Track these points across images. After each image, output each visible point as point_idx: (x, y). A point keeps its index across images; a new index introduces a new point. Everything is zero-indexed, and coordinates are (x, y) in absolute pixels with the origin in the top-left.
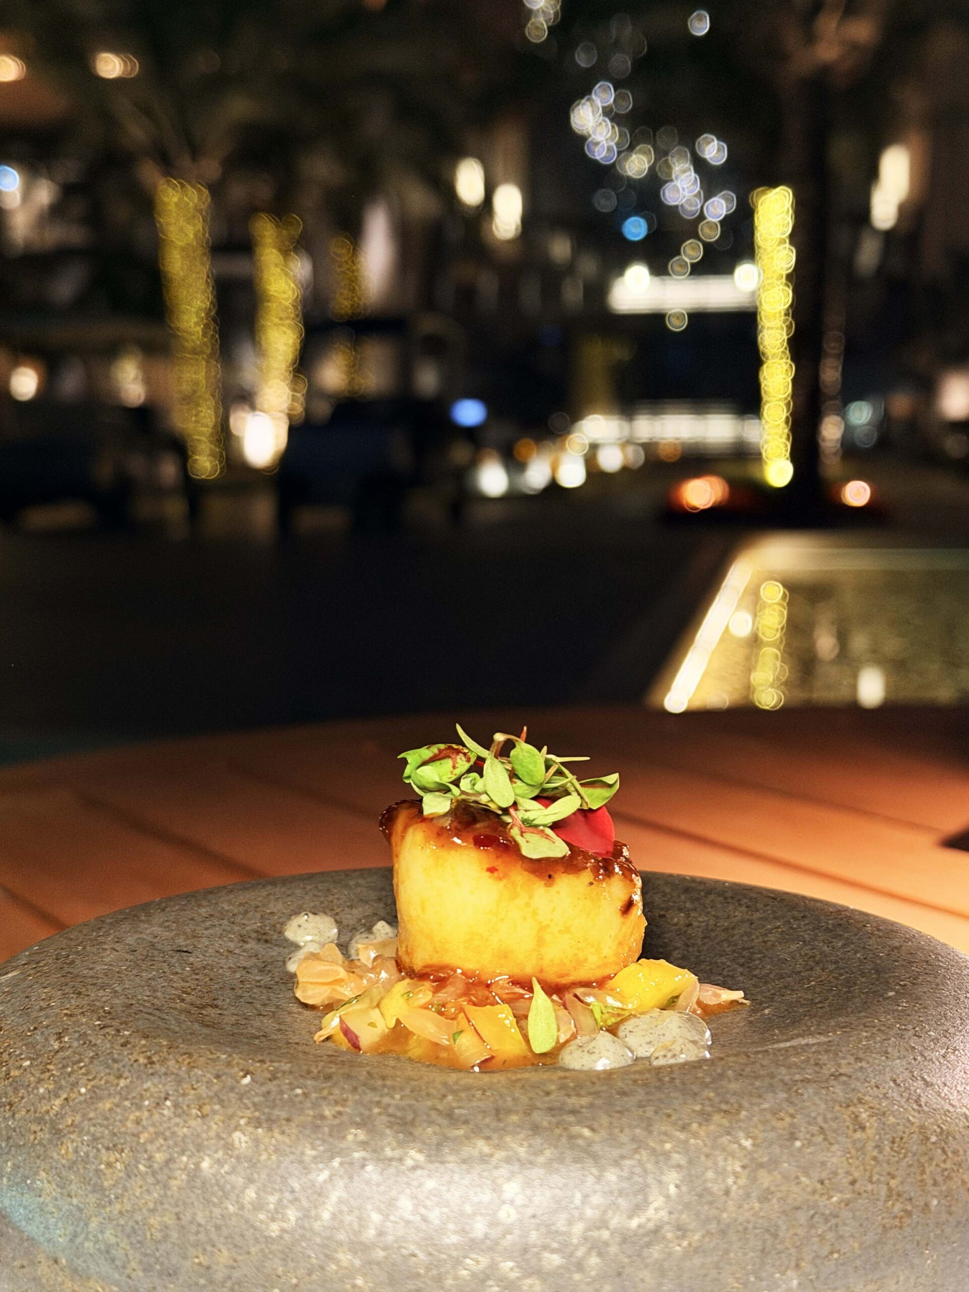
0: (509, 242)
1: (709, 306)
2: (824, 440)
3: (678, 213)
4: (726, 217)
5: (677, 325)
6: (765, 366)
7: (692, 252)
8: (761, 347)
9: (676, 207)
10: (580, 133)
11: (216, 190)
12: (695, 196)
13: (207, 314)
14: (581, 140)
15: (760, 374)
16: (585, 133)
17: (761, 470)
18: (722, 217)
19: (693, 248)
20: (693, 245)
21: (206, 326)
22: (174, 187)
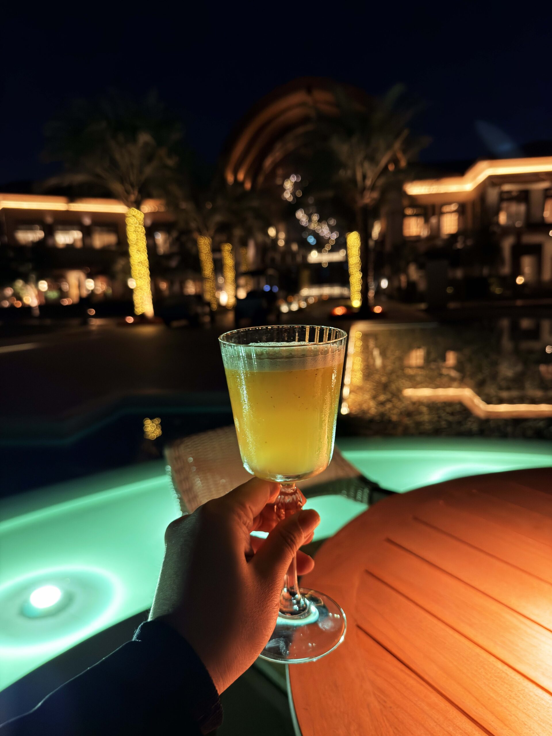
0: (283, 247)
1: (333, 260)
2: (369, 296)
3: (323, 238)
4: (336, 238)
5: (325, 266)
6: (351, 277)
7: (328, 247)
8: (349, 272)
9: (323, 236)
10: (298, 219)
11: (213, 238)
12: (328, 233)
13: (212, 269)
14: (298, 221)
15: (350, 279)
16: (300, 219)
17: (351, 303)
18: (335, 238)
19: (328, 246)
20: (328, 245)
21: (212, 273)
22: (202, 238)
